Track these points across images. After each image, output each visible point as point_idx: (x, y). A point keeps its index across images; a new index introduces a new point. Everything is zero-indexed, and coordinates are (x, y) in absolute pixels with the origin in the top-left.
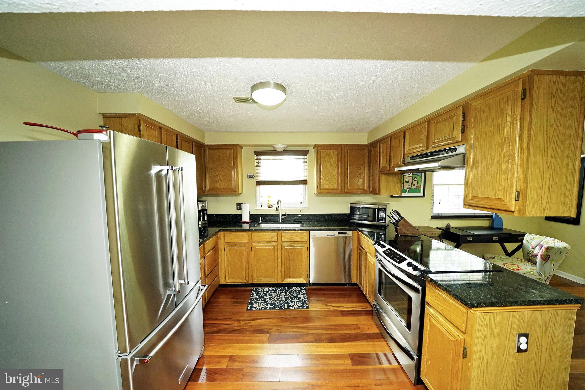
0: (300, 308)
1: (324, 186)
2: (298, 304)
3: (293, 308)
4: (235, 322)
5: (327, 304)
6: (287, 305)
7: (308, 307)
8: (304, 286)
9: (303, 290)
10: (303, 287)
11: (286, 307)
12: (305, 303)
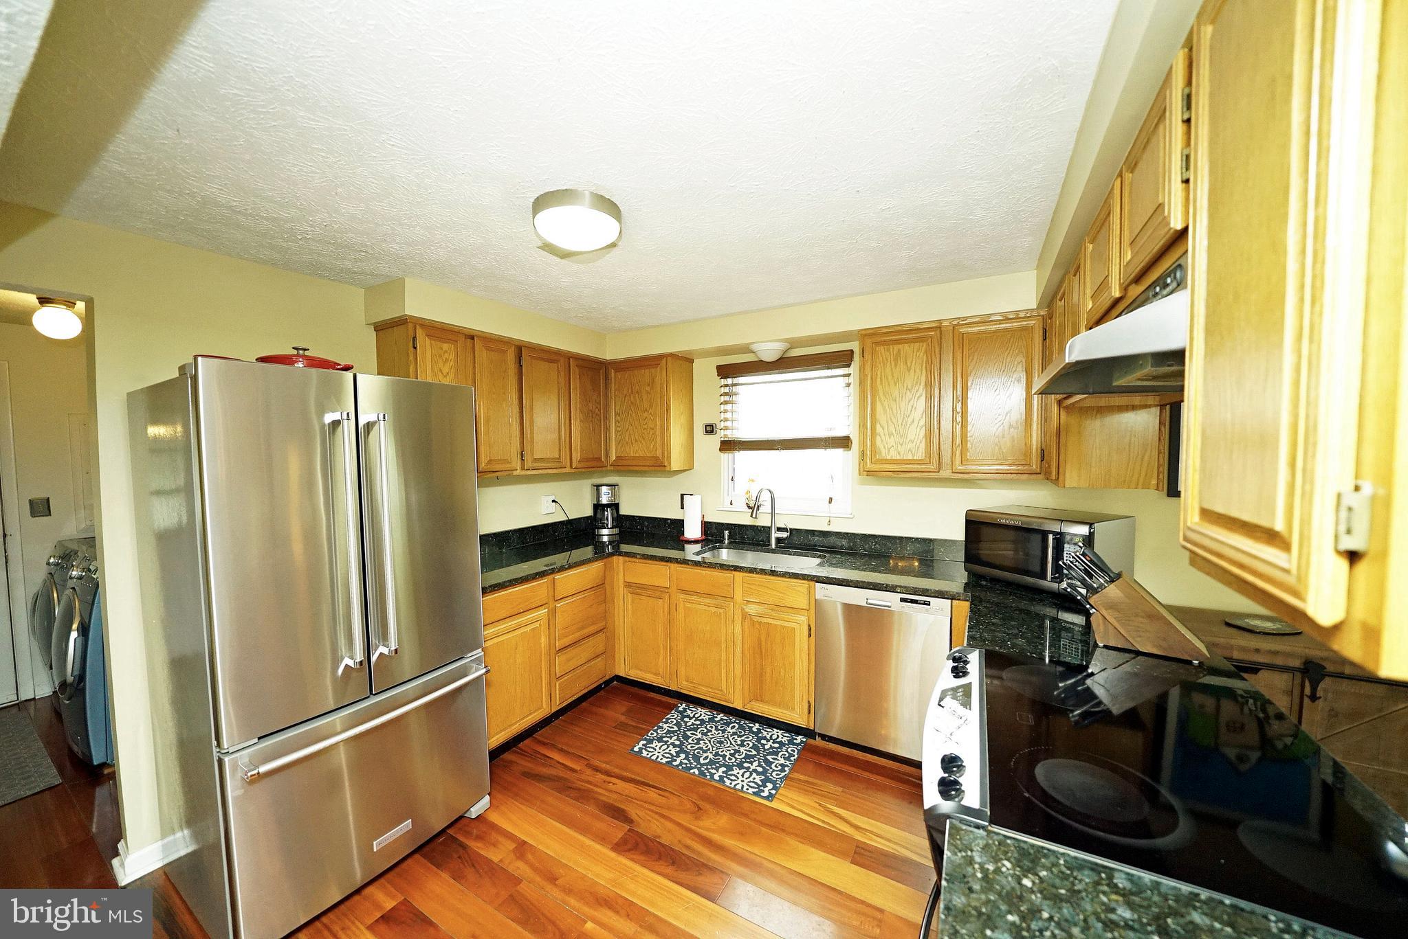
0: (751, 790)
1: (884, 455)
2: (751, 779)
3: (732, 786)
4: (589, 771)
5: (832, 807)
6: (723, 772)
7: (770, 797)
8: (805, 735)
9: (795, 744)
10: (800, 737)
11: (716, 777)
12: (774, 783)
